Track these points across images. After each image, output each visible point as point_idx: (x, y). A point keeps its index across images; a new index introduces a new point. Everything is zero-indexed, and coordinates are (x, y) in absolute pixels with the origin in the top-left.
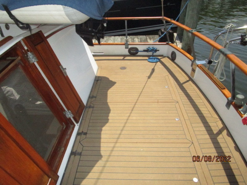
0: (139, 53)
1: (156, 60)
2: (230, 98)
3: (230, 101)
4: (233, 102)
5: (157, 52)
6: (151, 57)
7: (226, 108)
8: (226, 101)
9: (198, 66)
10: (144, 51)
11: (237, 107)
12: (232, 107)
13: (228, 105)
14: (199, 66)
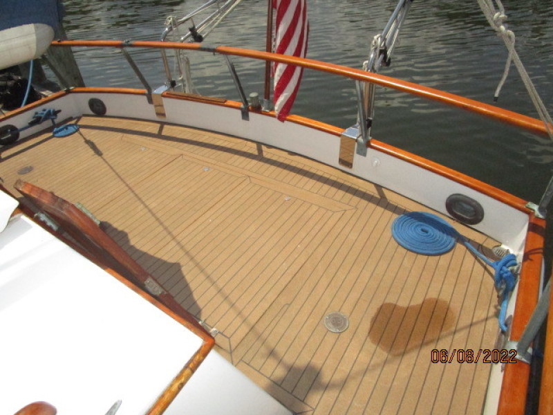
0: (22, 135)
1: (71, 129)
2: (242, 106)
3: (245, 108)
4: (250, 108)
5: (59, 115)
6: (55, 130)
7: (244, 121)
8: (239, 113)
9: (163, 96)
10: (32, 124)
11: (257, 109)
12: (251, 115)
13: (245, 116)
14: (165, 94)
